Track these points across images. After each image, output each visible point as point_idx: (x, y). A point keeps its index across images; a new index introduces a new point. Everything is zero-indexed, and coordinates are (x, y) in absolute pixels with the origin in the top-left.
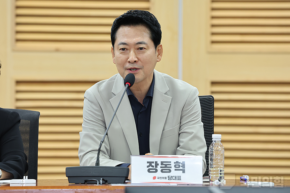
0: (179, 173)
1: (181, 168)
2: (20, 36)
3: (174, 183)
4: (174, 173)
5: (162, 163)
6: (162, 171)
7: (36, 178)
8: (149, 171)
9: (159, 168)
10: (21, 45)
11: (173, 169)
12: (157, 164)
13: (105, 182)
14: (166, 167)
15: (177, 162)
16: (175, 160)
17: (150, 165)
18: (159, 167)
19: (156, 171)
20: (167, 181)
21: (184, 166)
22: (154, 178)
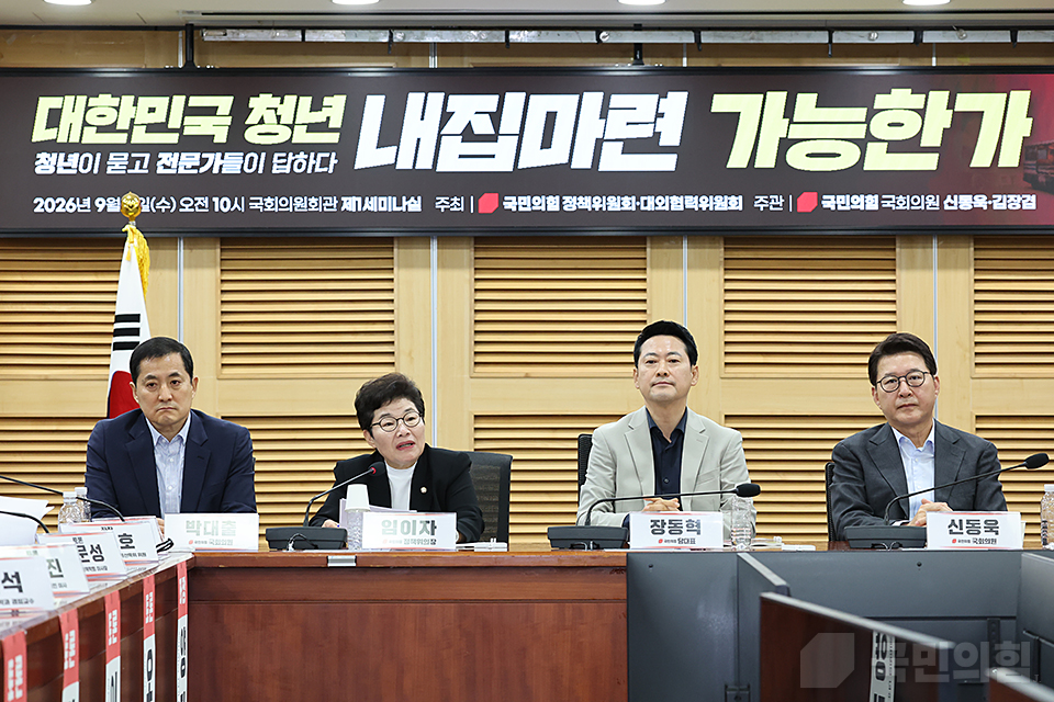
0: (693, 535)
1: (695, 528)
2: (480, 359)
3: (686, 548)
4: (686, 535)
5: (670, 522)
6: (670, 532)
7: (507, 542)
8: (653, 532)
9: (666, 529)
10: (480, 369)
11: (684, 529)
12: (664, 524)
13: (597, 547)
14: (675, 528)
15: (690, 520)
16: (688, 518)
17: (655, 525)
18: (666, 527)
19: (664, 532)
20: (677, 544)
21: (698, 525)
22: (661, 541)
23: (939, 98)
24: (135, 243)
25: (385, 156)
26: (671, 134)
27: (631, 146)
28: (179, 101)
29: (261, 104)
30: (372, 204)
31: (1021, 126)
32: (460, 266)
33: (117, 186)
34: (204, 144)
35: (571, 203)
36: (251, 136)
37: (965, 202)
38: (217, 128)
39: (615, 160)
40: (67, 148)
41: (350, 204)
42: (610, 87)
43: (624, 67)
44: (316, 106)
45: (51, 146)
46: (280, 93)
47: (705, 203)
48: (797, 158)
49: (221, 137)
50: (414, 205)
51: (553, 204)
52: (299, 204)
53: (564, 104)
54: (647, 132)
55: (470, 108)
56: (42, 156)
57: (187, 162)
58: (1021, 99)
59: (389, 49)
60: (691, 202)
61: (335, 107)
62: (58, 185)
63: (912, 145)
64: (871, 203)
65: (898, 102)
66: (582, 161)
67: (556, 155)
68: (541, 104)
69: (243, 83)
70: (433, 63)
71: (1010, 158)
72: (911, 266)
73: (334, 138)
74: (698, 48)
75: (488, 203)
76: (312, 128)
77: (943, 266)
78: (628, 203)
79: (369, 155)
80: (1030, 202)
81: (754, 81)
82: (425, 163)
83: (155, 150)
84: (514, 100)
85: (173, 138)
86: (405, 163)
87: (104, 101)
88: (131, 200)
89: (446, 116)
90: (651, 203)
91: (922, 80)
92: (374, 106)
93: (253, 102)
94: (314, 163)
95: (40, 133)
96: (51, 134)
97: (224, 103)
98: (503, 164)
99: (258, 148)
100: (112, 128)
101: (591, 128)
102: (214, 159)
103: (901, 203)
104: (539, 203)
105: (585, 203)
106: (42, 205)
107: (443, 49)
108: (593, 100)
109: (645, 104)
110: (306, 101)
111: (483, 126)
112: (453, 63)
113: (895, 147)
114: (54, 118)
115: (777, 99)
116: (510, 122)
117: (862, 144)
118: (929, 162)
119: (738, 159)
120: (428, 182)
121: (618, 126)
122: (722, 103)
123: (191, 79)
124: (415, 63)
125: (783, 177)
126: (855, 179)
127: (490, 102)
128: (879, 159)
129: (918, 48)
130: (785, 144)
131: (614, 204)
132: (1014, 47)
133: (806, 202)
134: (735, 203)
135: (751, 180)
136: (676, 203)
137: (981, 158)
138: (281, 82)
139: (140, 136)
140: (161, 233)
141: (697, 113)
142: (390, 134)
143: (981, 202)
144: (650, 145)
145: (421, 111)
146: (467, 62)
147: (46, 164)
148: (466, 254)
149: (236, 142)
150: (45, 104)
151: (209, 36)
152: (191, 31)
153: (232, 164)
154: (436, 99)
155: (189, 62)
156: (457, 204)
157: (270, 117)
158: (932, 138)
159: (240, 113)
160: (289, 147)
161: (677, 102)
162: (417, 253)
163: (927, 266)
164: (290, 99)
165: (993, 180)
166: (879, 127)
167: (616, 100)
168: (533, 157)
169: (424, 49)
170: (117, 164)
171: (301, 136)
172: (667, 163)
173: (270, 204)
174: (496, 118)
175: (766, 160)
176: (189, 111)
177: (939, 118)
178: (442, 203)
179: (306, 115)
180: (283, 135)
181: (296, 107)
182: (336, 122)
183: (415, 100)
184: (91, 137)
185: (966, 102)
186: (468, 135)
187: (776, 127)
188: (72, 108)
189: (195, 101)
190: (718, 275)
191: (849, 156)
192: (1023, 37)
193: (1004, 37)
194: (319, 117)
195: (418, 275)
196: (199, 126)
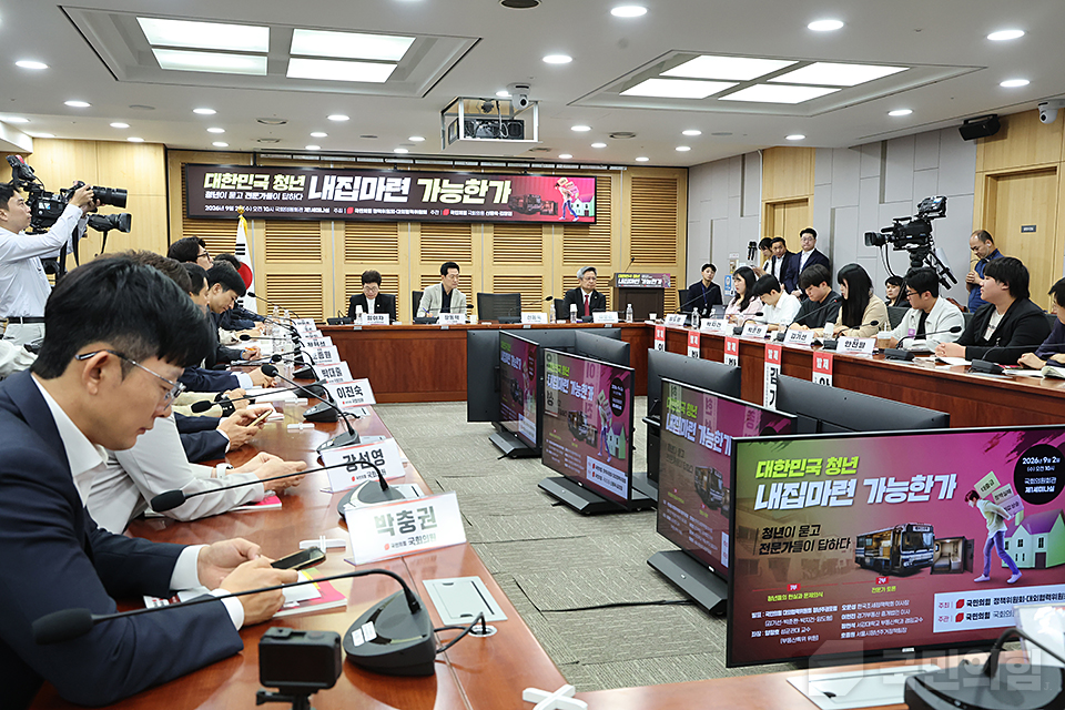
2: (347, 258)
10: (347, 261)
23: (485, 182)
24: (243, 221)
25: (318, 195)
26: (406, 192)
27: (393, 194)
28: (252, 176)
29: (278, 178)
30: (314, 210)
31: (508, 191)
32: (340, 229)
33: (235, 203)
34: (260, 190)
35: (376, 211)
36: (275, 188)
37: (492, 213)
38: (265, 185)
39: (388, 198)
40: (216, 190)
41: (307, 210)
42: (387, 176)
43: (390, 169)
44: (296, 179)
45: (211, 189)
46: (284, 175)
47: (416, 212)
48: (443, 199)
49: (266, 188)
50: (327, 210)
51: (370, 211)
52: (291, 209)
53: (373, 181)
54: (398, 190)
55: (344, 181)
56: (208, 192)
57: (254, 196)
58: (508, 183)
59: (319, 161)
60: (412, 211)
61: (302, 179)
62: (213, 202)
63: (477, 196)
64: (465, 213)
65: (473, 182)
66: (379, 198)
67: (371, 196)
68: (366, 180)
69: (272, 171)
70: (332, 166)
71: (505, 201)
72: (475, 232)
73: (302, 189)
74: (414, 165)
75: (350, 210)
76: (294, 186)
77: (485, 232)
78: (393, 211)
79: (313, 195)
80: (510, 214)
81: (431, 175)
82: (330, 198)
83: (245, 191)
84: (358, 179)
85: (250, 188)
86: (324, 198)
87: (228, 175)
88: (240, 208)
89: (337, 183)
90: (400, 212)
91: (480, 176)
92: (314, 179)
93: (276, 177)
94: (296, 196)
95: (207, 185)
96: (210, 185)
97: (267, 177)
98: (355, 199)
99: (278, 192)
100: (230, 184)
101: (381, 188)
102: (263, 194)
103: (473, 213)
104: (366, 211)
105: (380, 211)
106: (208, 208)
107: (334, 162)
108: (382, 179)
109: (398, 181)
110: (293, 177)
111: (348, 187)
112: (338, 167)
113: (471, 196)
114: (211, 180)
115: (437, 181)
116: (356, 186)
117: (462, 195)
118: (481, 201)
119: (426, 199)
120: (332, 204)
121: (389, 188)
122: (421, 182)
123: (255, 169)
124: (326, 166)
125: (439, 205)
126: (460, 206)
127: (350, 179)
128: (467, 200)
129: (479, 167)
130: (440, 195)
131: (388, 211)
132: (507, 168)
133: (446, 212)
134: (425, 212)
135: (429, 205)
136: (407, 212)
137: (497, 201)
138: (284, 171)
139: (239, 187)
140: (249, 217)
141: (413, 184)
142: (319, 189)
143: (496, 213)
144: (399, 194)
145: (329, 182)
146: (342, 167)
147: (209, 195)
148: (343, 225)
149: (271, 189)
150: (208, 176)
151: (262, 155)
152: (255, 154)
153: (270, 196)
154: (334, 178)
155: (255, 164)
156: (340, 211)
157: (281, 182)
158: (482, 194)
159: (272, 180)
160: (287, 191)
161: (407, 181)
162: (327, 225)
163: (480, 232)
164: (288, 176)
165: (500, 207)
166: (467, 190)
167: (389, 180)
168: (364, 197)
169: (329, 162)
170: (232, 195)
171: (291, 188)
172: (405, 199)
173: (282, 209)
174: (352, 184)
175: (434, 199)
176: (255, 179)
177: (485, 189)
178: (336, 210)
179: (293, 182)
180: (286, 188)
181: (289, 179)
182: (302, 184)
183: (327, 178)
184: (224, 187)
185: (492, 184)
186: (344, 189)
187: (437, 190)
188: (217, 177)
189: (257, 176)
190: (419, 233)
191: (458, 199)
192: (509, 165)
193: (504, 165)
194: (296, 183)
195: (328, 232)
196: (258, 184)
